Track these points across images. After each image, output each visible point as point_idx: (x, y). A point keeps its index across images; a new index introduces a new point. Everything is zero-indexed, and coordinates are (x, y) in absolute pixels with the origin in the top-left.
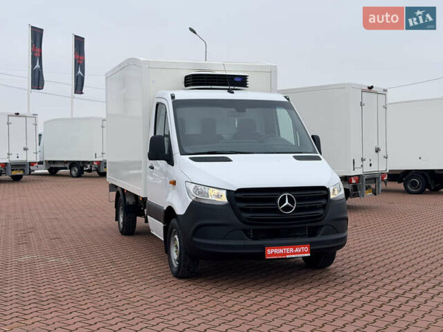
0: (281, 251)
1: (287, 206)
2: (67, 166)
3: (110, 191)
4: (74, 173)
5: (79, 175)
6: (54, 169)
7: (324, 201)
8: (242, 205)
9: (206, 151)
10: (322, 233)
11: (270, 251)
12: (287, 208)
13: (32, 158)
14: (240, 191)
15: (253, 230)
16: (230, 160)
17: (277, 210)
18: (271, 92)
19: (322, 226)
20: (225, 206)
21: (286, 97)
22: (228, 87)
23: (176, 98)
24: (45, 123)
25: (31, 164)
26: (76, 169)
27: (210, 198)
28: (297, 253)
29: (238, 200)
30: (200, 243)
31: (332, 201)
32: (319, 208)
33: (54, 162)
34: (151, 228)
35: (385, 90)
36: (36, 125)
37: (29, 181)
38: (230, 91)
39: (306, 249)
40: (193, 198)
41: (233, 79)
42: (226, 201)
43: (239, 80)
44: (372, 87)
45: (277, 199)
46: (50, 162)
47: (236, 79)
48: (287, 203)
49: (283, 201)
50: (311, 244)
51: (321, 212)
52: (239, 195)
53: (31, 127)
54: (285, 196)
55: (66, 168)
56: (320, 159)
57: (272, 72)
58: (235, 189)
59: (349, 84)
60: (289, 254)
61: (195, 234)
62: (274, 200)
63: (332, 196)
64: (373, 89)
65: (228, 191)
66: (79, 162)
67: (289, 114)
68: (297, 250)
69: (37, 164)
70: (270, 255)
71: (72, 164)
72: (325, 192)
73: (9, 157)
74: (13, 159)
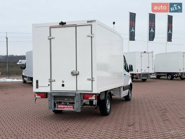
2: (166, 75)
4: (169, 78)
5: (172, 79)
6: (159, 76)
13: (151, 71)
24: (156, 55)
25: (151, 74)
26: (170, 76)
33: (159, 73)
36: (153, 56)
37: (150, 82)
46: (157, 73)
53: (151, 57)
55: (165, 76)
66: (171, 73)
69: (153, 74)
71: (168, 74)
73: (141, 71)
74: (143, 72)
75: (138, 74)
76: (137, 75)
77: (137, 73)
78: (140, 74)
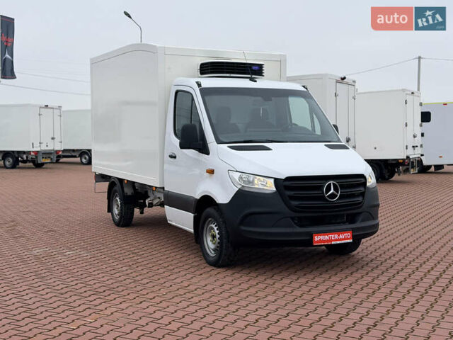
0: (327, 237)
1: (333, 193)
3: (96, 182)
4: (7, 164)
7: (362, 189)
8: (292, 193)
9: (243, 140)
10: (360, 219)
11: (317, 238)
12: (333, 196)
13: (58, 147)
14: (289, 179)
15: (298, 217)
16: (269, 149)
17: (323, 198)
18: (280, 81)
19: (360, 213)
20: (273, 194)
21: (304, 87)
22: (249, 76)
23: (203, 86)
26: (10, 160)
27: (256, 186)
28: (341, 239)
29: (287, 188)
30: (250, 232)
31: (368, 188)
32: (358, 196)
34: (168, 218)
35: (354, 82)
36: (60, 116)
38: (252, 80)
39: (349, 235)
40: (239, 187)
41: (250, 67)
42: (275, 189)
43: (256, 68)
44: (345, 78)
45: (323, 186)
47: (254, 68)
48: (332, 191)
49: (329, 189)
50: (353, 230)
51: (360, 199)
52: (287, 183)
53: (57, 118)
54: (330, 184)
56: (348, 148)
57: (282, 61)
58: (283, 178)
59: (326, 75)
60: (334, 240)
61: (242, 222)
62: (320, 188)
63: (368, 184)
64: (345, 80)
65: (276, 180)
66: (13, 152)
67: (308, 103)
68: (341, 237)
70: (317, 242)
71: (7, 154)
72: (363, 180)
73: (40, 146)
74: (44, 148)
75: (33, 152)
76: (32, 154)
77: (32, 149)
78: (38, 151)
